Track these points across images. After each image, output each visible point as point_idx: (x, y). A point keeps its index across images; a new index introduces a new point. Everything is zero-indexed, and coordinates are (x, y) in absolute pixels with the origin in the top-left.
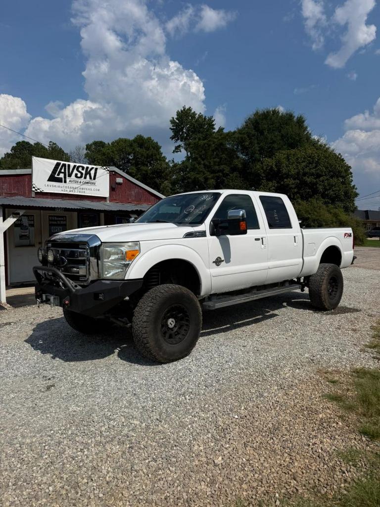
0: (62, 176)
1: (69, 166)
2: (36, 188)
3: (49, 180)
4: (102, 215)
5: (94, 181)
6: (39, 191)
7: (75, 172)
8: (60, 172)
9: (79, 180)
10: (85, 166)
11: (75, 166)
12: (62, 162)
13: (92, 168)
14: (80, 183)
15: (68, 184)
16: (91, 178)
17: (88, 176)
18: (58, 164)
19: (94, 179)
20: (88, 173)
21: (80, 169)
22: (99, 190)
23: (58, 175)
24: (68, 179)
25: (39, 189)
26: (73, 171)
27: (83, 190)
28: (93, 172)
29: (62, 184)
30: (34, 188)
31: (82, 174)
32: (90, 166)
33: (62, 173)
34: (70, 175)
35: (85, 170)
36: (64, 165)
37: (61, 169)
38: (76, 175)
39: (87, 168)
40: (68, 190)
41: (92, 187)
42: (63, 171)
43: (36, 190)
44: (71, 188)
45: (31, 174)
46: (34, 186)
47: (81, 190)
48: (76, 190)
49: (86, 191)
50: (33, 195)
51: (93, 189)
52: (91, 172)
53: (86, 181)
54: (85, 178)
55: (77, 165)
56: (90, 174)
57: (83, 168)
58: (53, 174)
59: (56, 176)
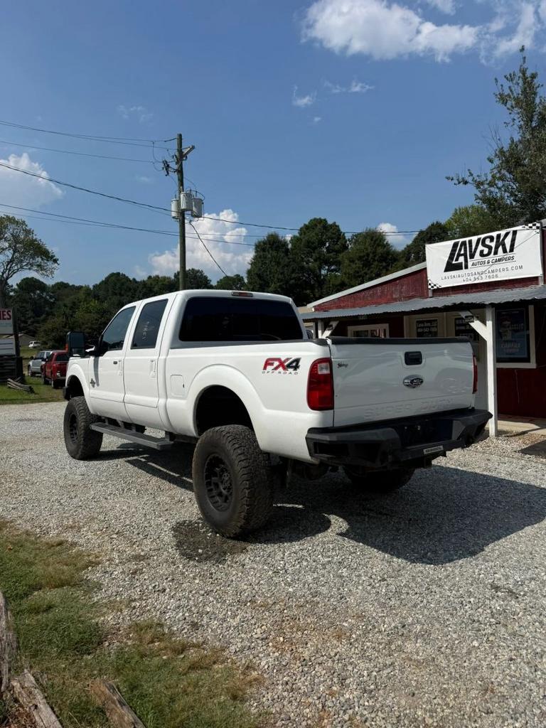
0: (461, 259)
1: (470, 242)
2: (432, 285)
3: (446, 270)
4: (531, 308)
5: (511, 255)
6: (435, 287)
7: (480, 247)
8: (459, 255)
9: (486, 259)
10: (494, 234)
11: (478, 241)
12: (461, 240)
13: (507, 234)
14: (488, 263)
15: (471, 269)
16: (505, 251)
17: (500, 249)
18: (455, 245)
19: (512, 250)
20: (500, 243)
21: (488, 242)
22: (521, 267)
23: (457, 260)
24: (470, 262)
25: (435, 285)
26: (476, 249)
27: (495, 274)
28: (508, 242)
29: (464, 271)
30: (430, 284)
31: (490, 248)
33: (462, 255)
34: (472, 256)
35: (495, 240)
36: (464, 243)
38: (482, 252)
39: (499, 236)
40: (472, 278)
41: (509, 265)
42: (462, 252)
43: (432, 287)
44: (475, 274)
45: (426, 269)
46: (430, 282)
47: (491, 274)
48: (483, 276)
49: (498, 273)
50: (430, 294)
51: (510, 268)
52: (506, 241)
53: (497, 257)
54: (496, 253)
55: (482, 236)
56: (504, 245)
57: (492, 239)
58: (450, 261)
59: (454, 262)
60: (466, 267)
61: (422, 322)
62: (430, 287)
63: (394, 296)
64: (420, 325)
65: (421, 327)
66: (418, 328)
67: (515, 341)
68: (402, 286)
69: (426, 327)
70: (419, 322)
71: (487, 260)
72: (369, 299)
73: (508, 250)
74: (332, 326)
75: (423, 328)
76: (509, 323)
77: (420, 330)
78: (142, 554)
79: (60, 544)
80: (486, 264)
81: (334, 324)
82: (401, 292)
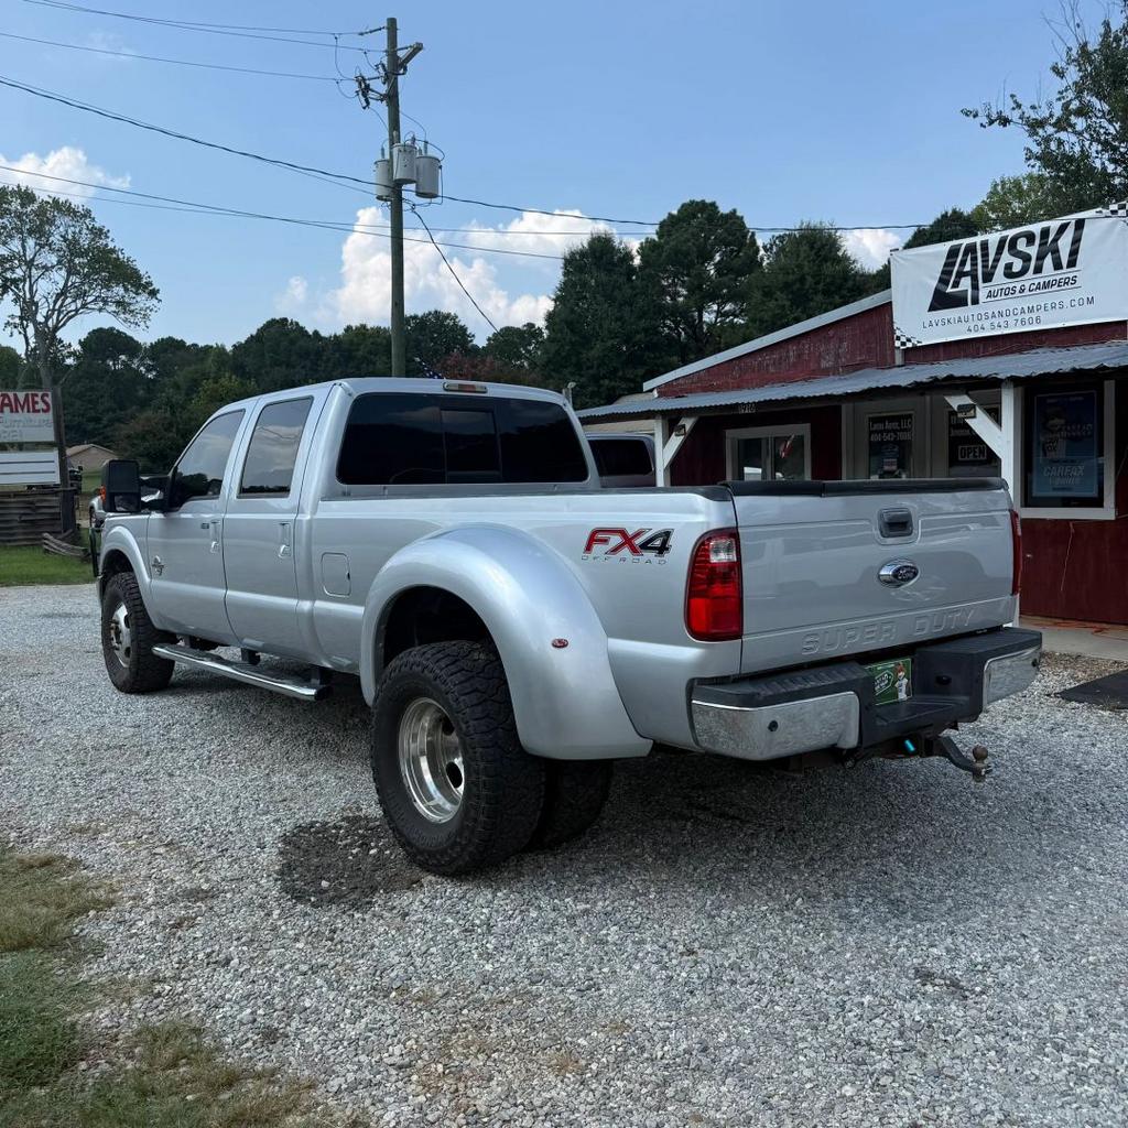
0: (966, 283)
1: (985, 245)
2: (903, 339)
3: (932, 308)
4: (1110, 387)
6: (909, 345)
7: (1006, 257)
8: (961, 274)
9: (1017, 283)
10: (1036, 228)
11: (1002, 242)
12: (965, 242)
13: (1063, 228)
14: (1022, 291)
15: (986, 305)
16: (1057, 266)
17: (1048, 261)
18: (953, 253)
19: (1072, 263)
20: (1048, 246)
21: (1022, 245)
22: (1091, 301)
23: (956, 284)
24: (983, 294)
25: (909, 340)
26: (996, 260)
27: (1034, 315)
28: (1064, 244)
29: (970, 310)
30: (898, 338)
31: (1026, 258)
32: (1054, 224)
33: (966, 274)
34: (988, 277)
35: (1037, 242)
36: (971, 249)
37: (963, 263)
38: (1009, 266)
39: (1045, 233)
40: (987, 324)
41: (1065, 295)
42: (968, 268)
43: (903, 344)
44: (994, 316)
45: (891, 302)
46: (898, 333)
47: (1027, 316)
48: (1011, 320)
49: (1042, 314)
50: (899, 359)
51: (1067, 303)
52: (1060, 243)
53: (1040, 279)
54: (1038, 270)
55: (1011, 233)
56: (1056, 252)
57: (1030, 238)
58: (942, 287)
59: (949, 290)
60: (975, 301)
61: (882, 420)
62: (897, 344)
63: (824, 364)
64: (876, 427)
65: (877, 432)
66: (871, 433)
67: (1073, 461)
68: (841, 341)
69: (888, 431)
70: (874, 420)
71: (1018, 286)
72: (772, 370)
73: (1065, 262)
74: (684, 426)
75: (881, 432)
76: (1062, 421)
77: (876, 438)
78: (205, 887)
79: (47, 863)
80: (1017, 294)
81: (688, 423)
82: (838, 356)
